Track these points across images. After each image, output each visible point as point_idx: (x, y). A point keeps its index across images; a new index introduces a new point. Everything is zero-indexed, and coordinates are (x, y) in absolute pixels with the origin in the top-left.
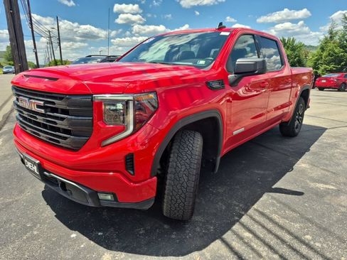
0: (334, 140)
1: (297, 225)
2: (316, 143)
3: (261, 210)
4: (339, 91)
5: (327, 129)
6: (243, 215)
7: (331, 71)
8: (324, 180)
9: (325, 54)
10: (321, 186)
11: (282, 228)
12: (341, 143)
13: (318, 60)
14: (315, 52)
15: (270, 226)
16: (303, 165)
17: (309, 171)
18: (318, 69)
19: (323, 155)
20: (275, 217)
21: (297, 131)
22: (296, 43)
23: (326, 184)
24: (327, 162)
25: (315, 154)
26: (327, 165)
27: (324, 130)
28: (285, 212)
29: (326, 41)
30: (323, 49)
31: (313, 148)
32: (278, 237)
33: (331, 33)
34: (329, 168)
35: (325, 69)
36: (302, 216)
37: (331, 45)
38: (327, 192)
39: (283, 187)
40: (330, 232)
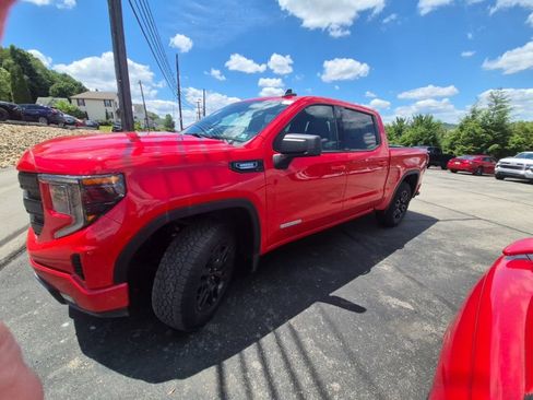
0: (441, 236)
1: (331, 362)
2: (416, 238)
3: (296, 328)
4: (473, 174)
5: (438, 220)
6: (269, 332)
7: (468, 153)
8: (403, 293)
9: (463, 134)
10: (394, 302)
11: (308, 361)
12: (449, 242)
13: (455, 140)
14: (453, 131)
15: (294, 355)
16: (385, 268)
17: (389, 276)
18: (454, 149)
19: (417, 256)
20: (308, 342)
21: (396, 220)
22: (435, 120)
23: (403, 299)
24: (418, 267)
25: (408, 253)
26: (416, 271)
27: (433, 221)
28: (325, 336)
29: (467, 121)
30: (462, 128)
31: (408, 246)
32: (293, 377)
33: (474, 111)
34: (418, 277)
35: (462, 149)
36: (345, 348)
37: (472, 125)
38: (399, 312)
39: (343, 297)
40: (371, 383)
